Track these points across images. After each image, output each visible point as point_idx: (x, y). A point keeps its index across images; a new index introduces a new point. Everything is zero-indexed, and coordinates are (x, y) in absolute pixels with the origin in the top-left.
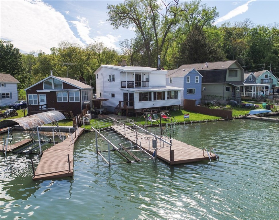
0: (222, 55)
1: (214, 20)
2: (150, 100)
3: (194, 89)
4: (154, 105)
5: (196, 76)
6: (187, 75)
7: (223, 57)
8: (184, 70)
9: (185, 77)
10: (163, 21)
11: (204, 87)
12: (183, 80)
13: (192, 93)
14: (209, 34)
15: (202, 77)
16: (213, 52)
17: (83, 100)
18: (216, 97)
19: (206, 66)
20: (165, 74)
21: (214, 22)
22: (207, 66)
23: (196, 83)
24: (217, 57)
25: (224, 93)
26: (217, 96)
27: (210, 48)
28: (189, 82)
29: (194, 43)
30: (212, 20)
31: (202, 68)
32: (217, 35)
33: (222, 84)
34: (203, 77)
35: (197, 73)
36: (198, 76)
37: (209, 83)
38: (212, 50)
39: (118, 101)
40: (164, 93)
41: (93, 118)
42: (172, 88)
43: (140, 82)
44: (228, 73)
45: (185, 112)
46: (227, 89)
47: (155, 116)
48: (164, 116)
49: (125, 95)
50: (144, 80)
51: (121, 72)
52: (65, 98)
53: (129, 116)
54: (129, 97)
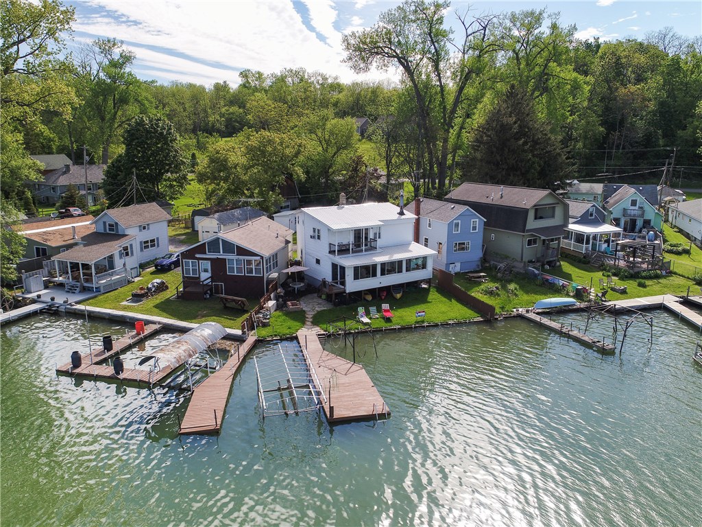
2: (374, 275)
3: (468, 243)
4: (381, 283)
5: (472, 220)
6: (455, 219)
8: (453, 206)
9: (450, 224)
11: (492, 235)
12: (446, 228)
13: (464, 250)
17: (267, 272)
18: (507, 257)
22: (501, 194)
23: (471, 231)
25: (522, 250)
26: (509, 257)
28: (458, 231)
31: (492, 198)
33: (521, 234)
34: (486, 221)
35: (475, 214)
36: (477, 220)
37: (500, 228)
39: (324, 272)
40: (400, 262)
41: (279, 307)
42: (417, 250)
43: (362, 239)
44: (531, 215)
45: (434, 295)
46: (530, 243)
47: (373, 309)
48: (386, 311)
49: (334, 266)
50: (371, 236)
51: (329, 230)
52: (239, 270)
53: (336, 305)
54: (339, 272)
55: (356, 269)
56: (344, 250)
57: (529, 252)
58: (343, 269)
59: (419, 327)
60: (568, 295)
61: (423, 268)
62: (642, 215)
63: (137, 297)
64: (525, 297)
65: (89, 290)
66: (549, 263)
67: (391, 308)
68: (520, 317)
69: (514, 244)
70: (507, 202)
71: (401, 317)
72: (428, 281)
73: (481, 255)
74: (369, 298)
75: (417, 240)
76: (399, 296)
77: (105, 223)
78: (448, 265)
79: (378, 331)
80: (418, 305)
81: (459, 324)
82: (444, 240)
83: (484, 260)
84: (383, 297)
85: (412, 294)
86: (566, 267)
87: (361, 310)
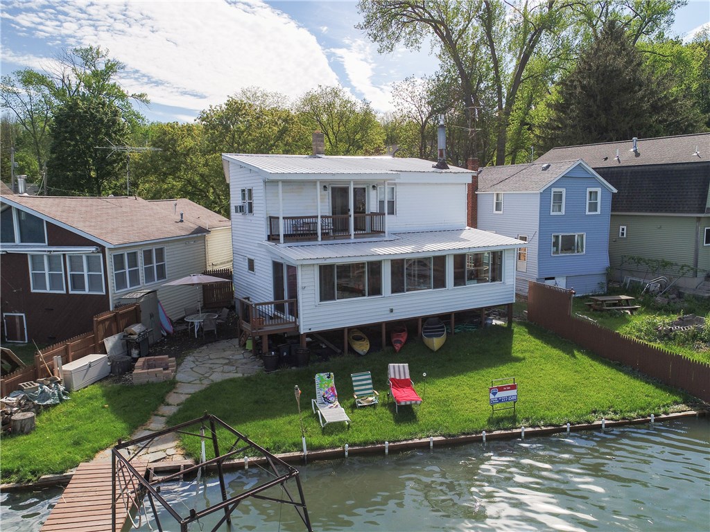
0: (694, 115)
1: (672, 17)
2: (376, 290)
3: (582, 237)
4: (392, 311)
5: (589, 190)
6: (554, 185)
7: (696, 122)
8: (545, 165)
9: (544, 195)
10: (514, 22)
11: (621, 227)
12: (536, 203)
13: (573, 251)
14: (655, 57)
15: (613, 193)
16: (663, 108)
18: (664, 266)
19: (632, 150)
20: (462, 184)
21: (673, 21)
22: (635, 151)
23: (587, 213)
24: (678, 122)
25: (697, 251)
26: (672, 264)
27: (653, 93)
28: (560, 210)
29: (601, 78)
30: (666, 18)
31: (616, 159)
32: (679, 59)
33: (694, 217)
34: (615, 191)
35: (594, 178)
36: (599, 190)
37: (641, 211)
38: (660, 99)
39: (262, 289)
40: (440, 260)
42: (480, 239)
47: (362, 381)
48: (401, 384)
49: (277, 267)
50: (372, 206)
54: (286, 282)
55: (326, 271)
61: (493, 280)
67: (416, 375)
71: (443, 403)
72: (506, 311)
73: (606, 262)
74: (363, 347)
76: (437, 342)
80: (489, 366)
84: (398, 347)
87: (324, 382)
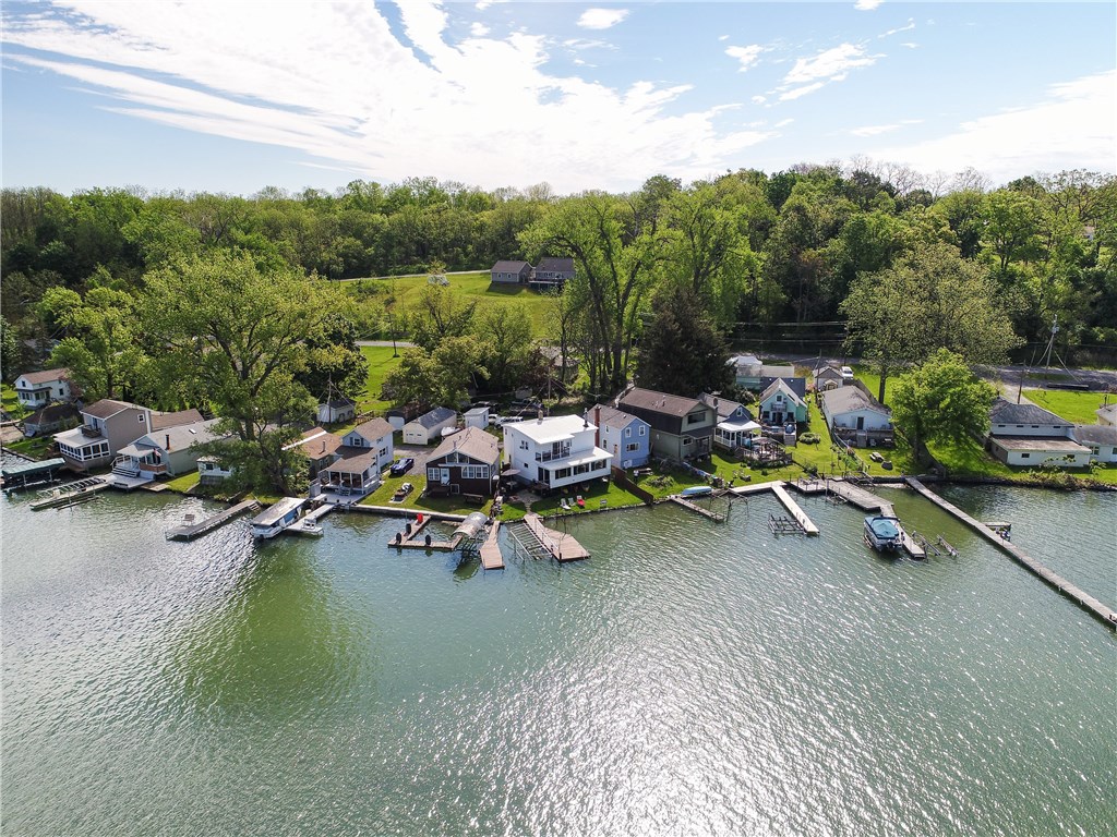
2: (569, 475)
3: (638, 443)
4: (574, 480)
5: (640, 427)
13: (635, 449)
17: (491, 476)
19: (663, 401)
23: (640, 436)
25: (679, 448)
28: (629, 436)
31: (656, 405)
33: (676, 433)
35: (642, 423)
36: (644, 426)
37: (662, 431)
39: (532, 474)
40: (587, 465)
41: (504, 501)
42: (599, 454)
43: (559, 450)
44: (685, 421)
45: (612, 487)
46: (685, 442)
47: (571, 499)
48: (580, 500)
49: (540, 470)
50: (565, 445)
51: (536, 443)
52: (471, 474)
53: (544, 497)
54: (544, 474)
55: (557, 472)
56: (547, 457)
57: (685, 450)
58: (547, 472)
59: (603, 511)
60: (708, 484)
61: (604, 468)
62: (785, 410)
63: (399, 498)
64: (678, 486)
65: (359, 493)
66: (702, 457)
67: (583, 498)
68: (671, 501)
69: (673, 443)
70: (668, 410)
71: (590, 505)
72: (607, 477)
73: (647, 452)
74: (566, 491)
75: (597, 445)
76: (587, 489)
77: (351, 439)
78: (622, 462)
79: (576, 515)
80: (601, 495)
81: (630, 508)
82: (619, 443)
83: (652, 455)
84: (577, 490)
85: (597, 487)
86: (715, 459)
87: (563, 500)
